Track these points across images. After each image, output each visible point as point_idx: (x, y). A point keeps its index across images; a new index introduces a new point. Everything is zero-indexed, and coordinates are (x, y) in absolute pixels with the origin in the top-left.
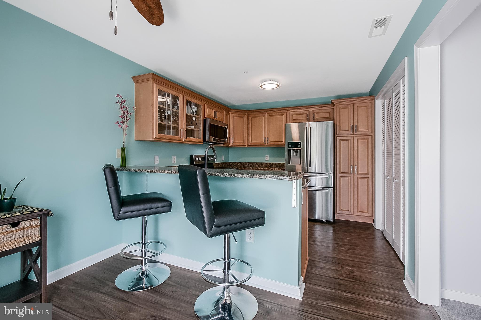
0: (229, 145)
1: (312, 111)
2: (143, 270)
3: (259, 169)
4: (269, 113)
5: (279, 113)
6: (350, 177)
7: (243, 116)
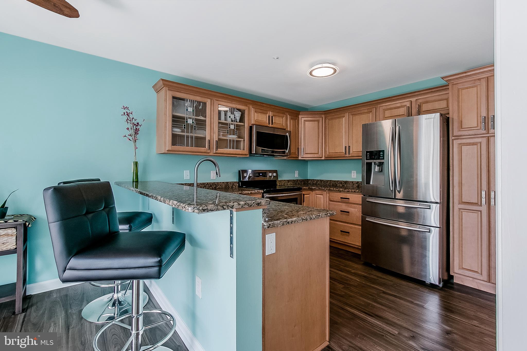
0: (298, 158)
1: (416, 101)
2: (114, 299)
3: (332, 190)
4: (350, 112)
5: (365, 109)
6: (481, 211)
7: (318, 119)
